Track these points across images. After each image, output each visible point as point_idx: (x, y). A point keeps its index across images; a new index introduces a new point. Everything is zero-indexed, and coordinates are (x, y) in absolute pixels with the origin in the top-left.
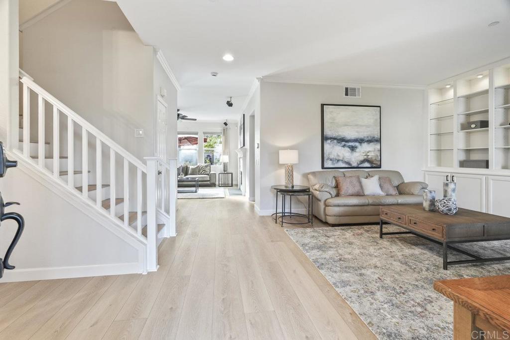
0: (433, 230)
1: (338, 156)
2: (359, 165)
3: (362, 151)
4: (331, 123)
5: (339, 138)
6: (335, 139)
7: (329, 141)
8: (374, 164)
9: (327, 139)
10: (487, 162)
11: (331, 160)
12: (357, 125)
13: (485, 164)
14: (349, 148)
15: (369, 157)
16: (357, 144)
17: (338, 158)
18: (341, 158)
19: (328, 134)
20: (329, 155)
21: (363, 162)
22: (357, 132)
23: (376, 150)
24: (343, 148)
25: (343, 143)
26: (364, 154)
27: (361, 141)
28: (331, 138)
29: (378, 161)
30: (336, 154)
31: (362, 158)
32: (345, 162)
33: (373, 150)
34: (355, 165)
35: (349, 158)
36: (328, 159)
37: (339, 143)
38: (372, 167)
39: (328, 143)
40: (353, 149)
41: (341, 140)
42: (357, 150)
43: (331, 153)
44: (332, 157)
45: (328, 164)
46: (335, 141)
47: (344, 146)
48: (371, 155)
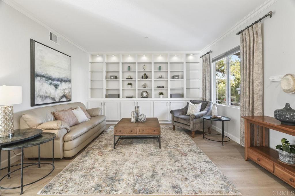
0: (154, 131)
1: (46, 92)
2: (60, 100)
3: (62, 89)
4: (41, 61)
5: (47, 76)
6: (44, 77)
7: (39, 78)
8: (68, 98)
9: (38, 76)
10: (119, 95)
11: (41, 97)
12: (59, 67)
13: (117, 96)
14: (54, 85)
15: (66, 93)
16: (59, 83)
17: (46, 95)
18: (48, 95)
19: (38, 71)
20: (39, 92)
21: (62, 97)
22: (59, 73)
23: (69, 88)
24: (50, 86)
25: (50, 81)
26: (63, 91)
27: (61, 80)
28: (40, 76)
29: (70, 96)
30: (45, 92)
31: (61, 94)
32: (51, 98)
33: (67, 88)
34: (57, 100)
35: (54, 94)
36: (38, 96)
37: (47, 81)
38: (67, 101)
39: (38, 80)
40: (56, 86)
41: (49, 78)
42: (59, 88)
43: (41, 89)
44: (41, 93)
45: (38, 101)
46: (44, 79)
47: (51, 84)
48: (67, 92)
